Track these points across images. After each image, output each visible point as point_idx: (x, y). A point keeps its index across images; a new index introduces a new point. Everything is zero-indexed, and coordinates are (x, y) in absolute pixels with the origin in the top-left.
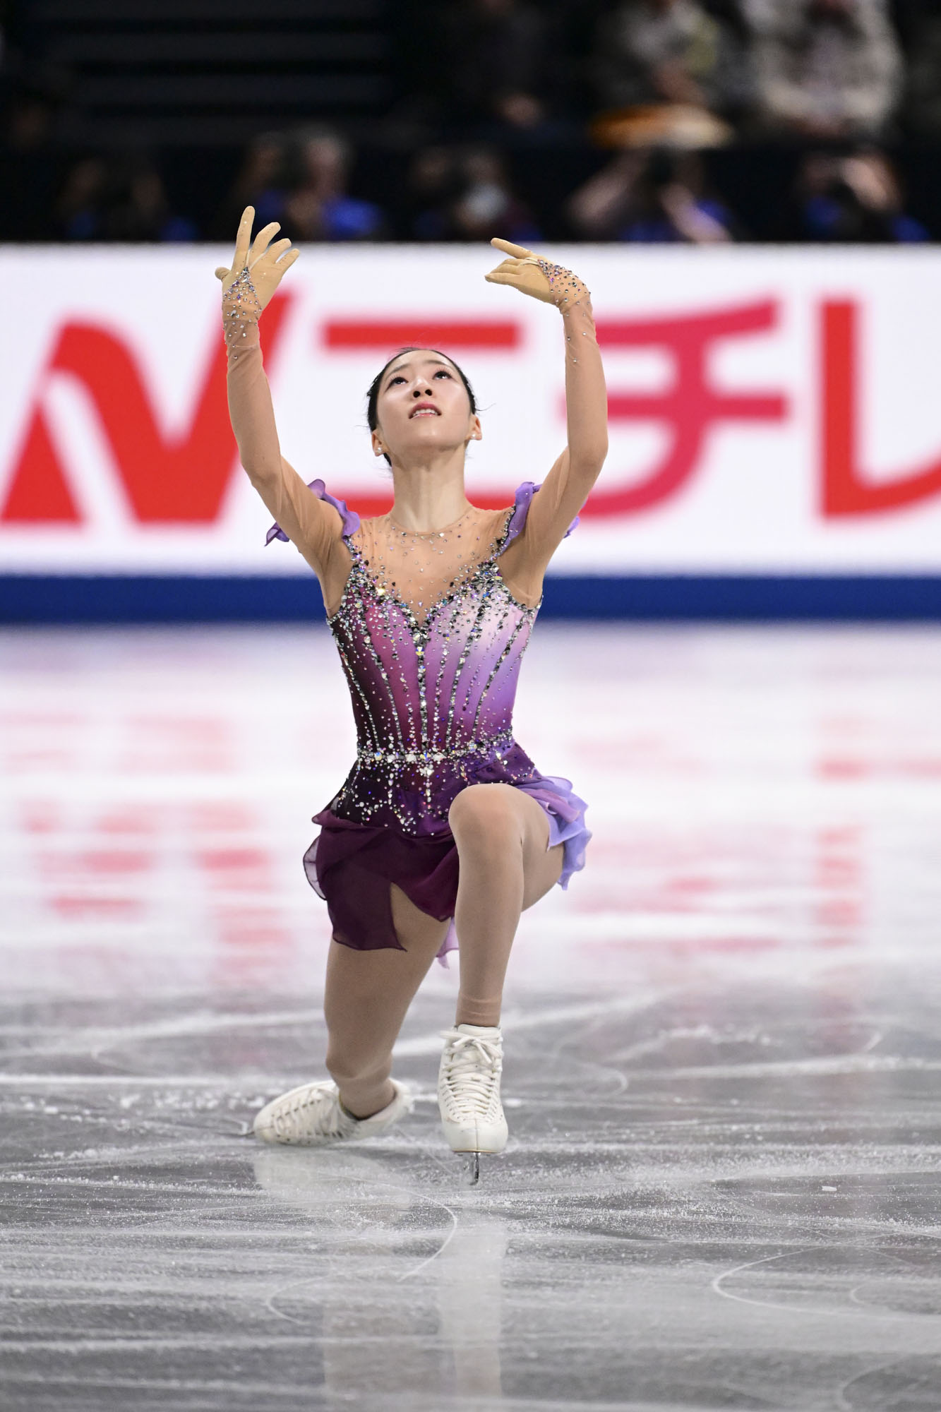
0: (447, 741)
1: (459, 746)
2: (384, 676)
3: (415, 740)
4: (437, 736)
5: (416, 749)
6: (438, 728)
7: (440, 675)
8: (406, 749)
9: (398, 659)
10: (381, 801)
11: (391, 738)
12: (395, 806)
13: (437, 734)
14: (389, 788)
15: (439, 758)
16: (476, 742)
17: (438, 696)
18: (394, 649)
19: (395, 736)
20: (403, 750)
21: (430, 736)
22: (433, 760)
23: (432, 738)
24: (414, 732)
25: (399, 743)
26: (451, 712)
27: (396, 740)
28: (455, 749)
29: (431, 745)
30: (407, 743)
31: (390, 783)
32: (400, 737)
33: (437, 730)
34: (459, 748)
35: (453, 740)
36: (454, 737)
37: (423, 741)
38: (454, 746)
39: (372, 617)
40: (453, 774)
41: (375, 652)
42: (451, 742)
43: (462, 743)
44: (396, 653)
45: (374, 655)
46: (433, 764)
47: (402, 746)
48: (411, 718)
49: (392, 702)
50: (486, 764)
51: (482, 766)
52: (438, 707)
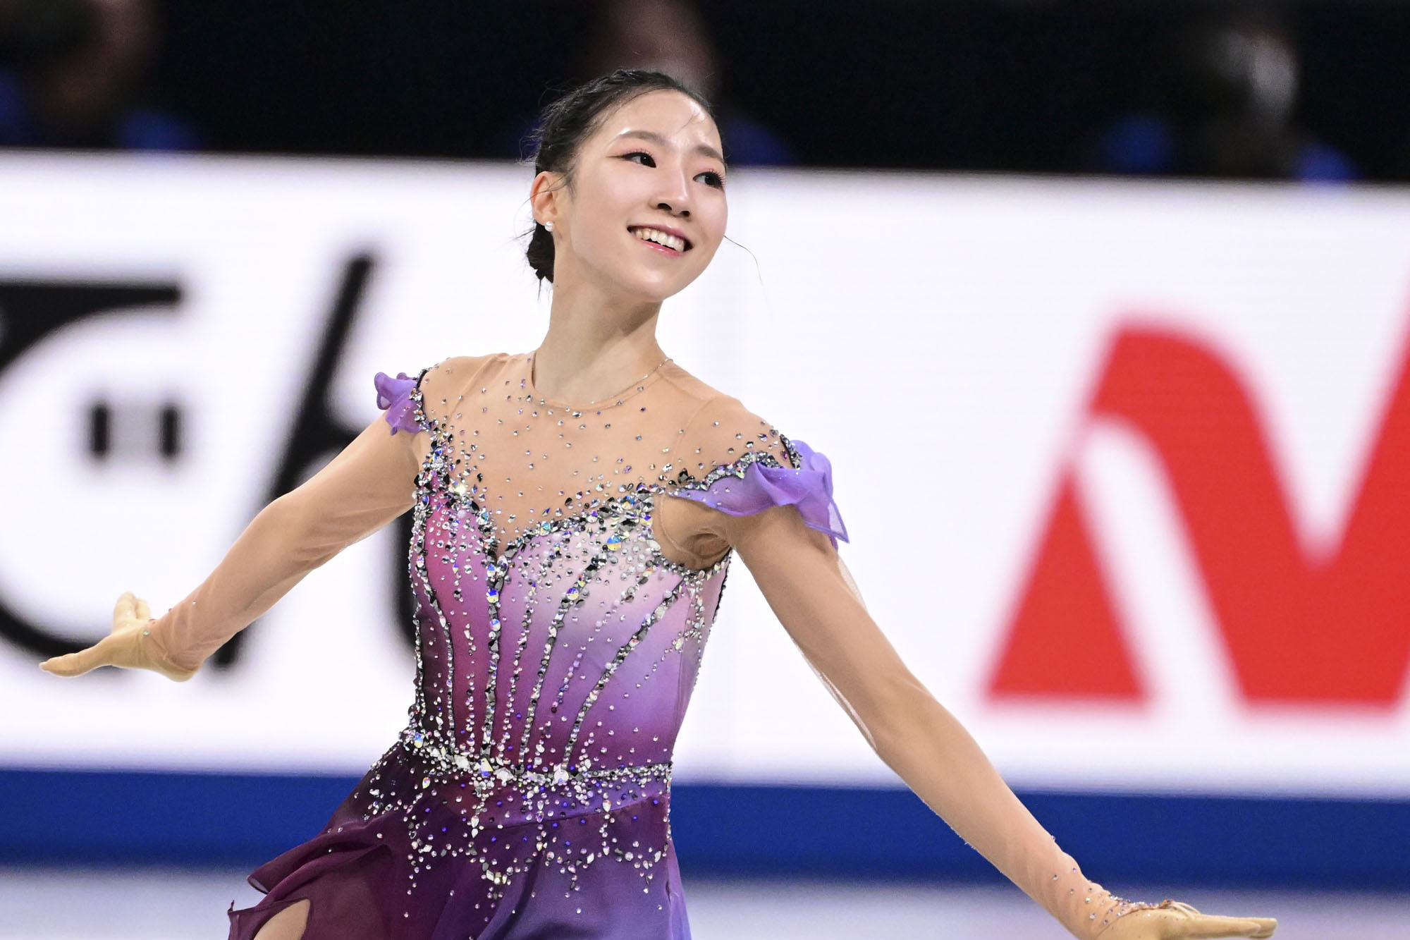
0: (522, 754)
1: (540, 767)
2: (443, 621)
3: (472, 736)
4: (507, 740)
5: (472, 750)
6: (510, 727)
7: (520, 642)
8: (457, 745)
9: (461, 600)
10: (400, 803)
11: (440, 721)
12: (414, 817)
13: (507, 736)
14: (420, 790)
15: (505, 776)
16: (568, 770)
17: (516, 676)
18: (456, 583)
19: (444, 718)
20: (453, 745)
21: (496, 736)
22: (495, 776)
23: (498, 741)
24: (473, 723)
25: (449, 734)
26: (531, 709)
27: (446, 726)
28: (532, 770)
29: (494, 752)
30: (462, 738)
31: (426, 784)
32: (452, 724)
33: (508, 730)
34: (539, 770)
35: (531, 754)
36: (533, 750)
37: (484, 743)
38: (532, 763)
39: (434, 525)
40: (524, 810)
41: (429, 583)
42: (526, 756)
43: (545, 763)
44: (459, 590)
45: (428, 588)
46: (494, 781)
47: (453, 739)
48: (471, 699)
49: (450, 665)
50: (580, 811)
51: (573, 812)
52: (513, 694)
